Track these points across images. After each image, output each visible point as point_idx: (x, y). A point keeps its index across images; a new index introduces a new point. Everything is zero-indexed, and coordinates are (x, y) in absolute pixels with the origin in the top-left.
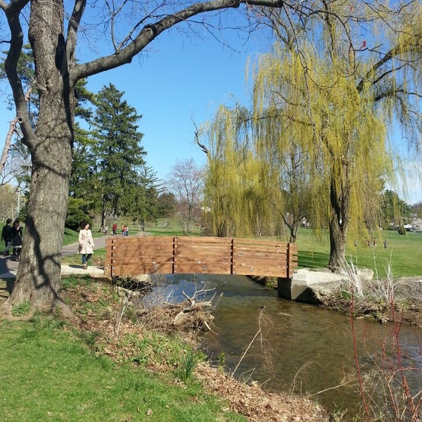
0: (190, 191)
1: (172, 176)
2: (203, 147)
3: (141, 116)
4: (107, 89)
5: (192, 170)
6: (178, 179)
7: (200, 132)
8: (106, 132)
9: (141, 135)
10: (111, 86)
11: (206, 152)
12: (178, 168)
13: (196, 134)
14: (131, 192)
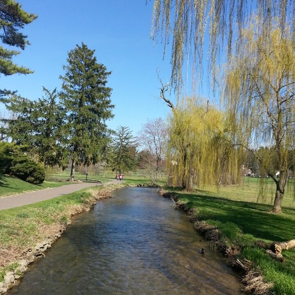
0: (158, 146)
1: (143, 133)
2: (168, 102)
3: (110, 73)
4: (80, 48)
5: (160, 128)
6: (148, 135)
7: (166, 88)
8: (77, 87)
9: (109, 90)
10: (84, 46)
11: (171, 107)
12: (148, 126)
13: (162, 91)
14: (99, 143)
